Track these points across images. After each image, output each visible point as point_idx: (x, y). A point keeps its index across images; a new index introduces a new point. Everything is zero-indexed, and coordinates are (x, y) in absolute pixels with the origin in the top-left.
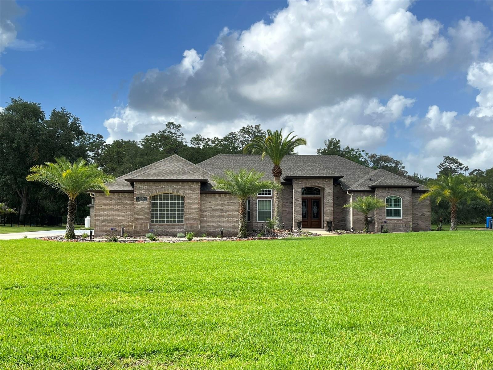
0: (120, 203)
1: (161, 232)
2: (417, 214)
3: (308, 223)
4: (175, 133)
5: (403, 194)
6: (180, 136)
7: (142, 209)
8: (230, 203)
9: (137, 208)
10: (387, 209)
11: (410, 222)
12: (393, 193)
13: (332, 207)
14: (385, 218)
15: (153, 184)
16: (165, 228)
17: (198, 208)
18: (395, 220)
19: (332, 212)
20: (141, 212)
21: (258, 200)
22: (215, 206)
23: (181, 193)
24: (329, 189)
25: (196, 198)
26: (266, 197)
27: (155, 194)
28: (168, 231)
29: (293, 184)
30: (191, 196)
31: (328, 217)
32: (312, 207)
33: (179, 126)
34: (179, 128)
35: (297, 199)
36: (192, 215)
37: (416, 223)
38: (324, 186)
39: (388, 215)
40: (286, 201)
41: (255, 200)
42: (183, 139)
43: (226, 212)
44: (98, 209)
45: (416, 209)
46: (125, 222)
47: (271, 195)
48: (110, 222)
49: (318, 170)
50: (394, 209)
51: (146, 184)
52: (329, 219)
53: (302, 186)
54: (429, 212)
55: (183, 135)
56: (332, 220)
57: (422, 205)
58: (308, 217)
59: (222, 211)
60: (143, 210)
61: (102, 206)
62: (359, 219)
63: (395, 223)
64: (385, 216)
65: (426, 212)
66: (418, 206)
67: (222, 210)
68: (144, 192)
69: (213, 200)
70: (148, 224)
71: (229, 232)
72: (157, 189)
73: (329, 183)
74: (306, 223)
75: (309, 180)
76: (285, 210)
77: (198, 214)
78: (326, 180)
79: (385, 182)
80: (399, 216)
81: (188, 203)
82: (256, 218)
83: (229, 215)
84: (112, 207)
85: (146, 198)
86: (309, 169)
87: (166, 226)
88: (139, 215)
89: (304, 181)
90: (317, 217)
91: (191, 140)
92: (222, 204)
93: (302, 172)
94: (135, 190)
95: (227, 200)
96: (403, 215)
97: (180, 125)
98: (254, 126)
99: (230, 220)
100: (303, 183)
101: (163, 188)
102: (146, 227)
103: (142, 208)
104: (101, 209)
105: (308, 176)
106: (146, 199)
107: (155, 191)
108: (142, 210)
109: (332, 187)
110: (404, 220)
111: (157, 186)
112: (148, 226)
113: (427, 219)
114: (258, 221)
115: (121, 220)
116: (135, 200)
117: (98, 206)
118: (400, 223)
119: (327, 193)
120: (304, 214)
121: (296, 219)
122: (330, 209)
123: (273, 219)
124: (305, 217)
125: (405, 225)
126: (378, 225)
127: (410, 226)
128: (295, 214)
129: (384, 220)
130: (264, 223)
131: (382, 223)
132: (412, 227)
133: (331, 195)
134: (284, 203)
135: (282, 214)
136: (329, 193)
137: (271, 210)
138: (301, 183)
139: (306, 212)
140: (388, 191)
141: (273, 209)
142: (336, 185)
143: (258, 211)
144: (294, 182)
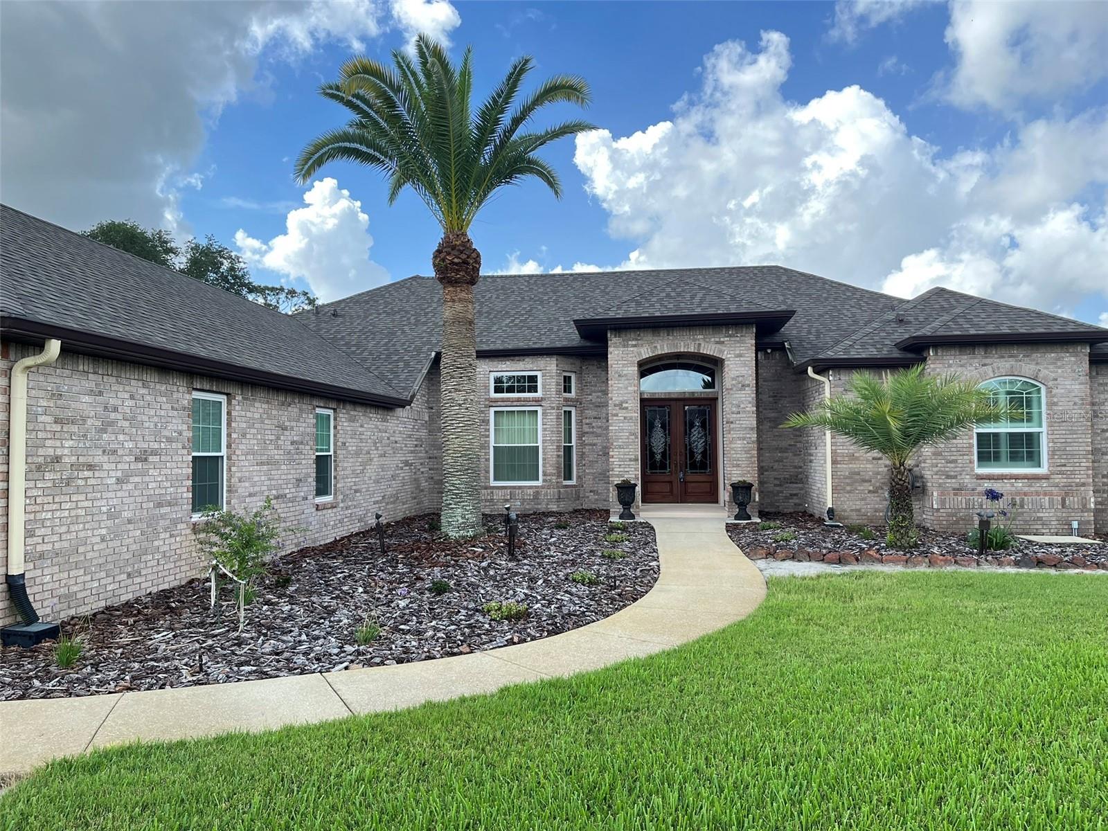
3: (671, 487)
5: (1051, 367)
10: (979, 435)
11: (1084, 485)
12: (1005, 365)
13: (752, 429)
14: (972, 470)
18: (1016, 477)
19: (751, 449)
21: (492, 410)
24: (739, 365)
26: (519, 400)
29: (610, 349)
31: (738, 466)
32: (687, 433)
38: (721, 352)
39: (984, 458)
40: (595, 413)
41: (482, 412)
47: (539, 394)
49: (700, 295)
50: (1011, 435)
52: (742, 475)
53: (638, 354)
56: (751, 477)
58: (673, 466)
62: (858, 473)
63: (1018, 493)
64: (971, 462)
73: (738, 342)
74: (667, 488)
75: (663, 333)
76: (590, 445)
78: (727, 330)
79: (969, 321)
80: (1034, 459)
82: (488, 472)
86: (668, 296)
89: (648, 336)
90: (703, 466)
93: (638, 304)
96: (1050, 458)
100: (641, 345)
105: (658, 314)
109: (751, 355)
110: (1057, 479)
114: (493, 483)
118: (1038, 494)
119: (733, 379)
120: (658, 457)
121: (618, 476)
122: (744, 439)
123: (545, 474)
124: (663, 466)
125: (1063, 501)
126: (943, 502)
127: (1084, 506)
128: (616, 455)
129: (967, 480)
130: (514, 487)
131: (958, 490)
132: (1092, 506)
133: (748, 385)
134: (588, 421)
135: (582, 456)
136: (741, 379)
137: (540, 444)
138: (635, 346)
139: (665, 449)
140: (986, 357)
141: (544, 442)
142: (769, 351)
143: (496, 448)
144: (610, 343)
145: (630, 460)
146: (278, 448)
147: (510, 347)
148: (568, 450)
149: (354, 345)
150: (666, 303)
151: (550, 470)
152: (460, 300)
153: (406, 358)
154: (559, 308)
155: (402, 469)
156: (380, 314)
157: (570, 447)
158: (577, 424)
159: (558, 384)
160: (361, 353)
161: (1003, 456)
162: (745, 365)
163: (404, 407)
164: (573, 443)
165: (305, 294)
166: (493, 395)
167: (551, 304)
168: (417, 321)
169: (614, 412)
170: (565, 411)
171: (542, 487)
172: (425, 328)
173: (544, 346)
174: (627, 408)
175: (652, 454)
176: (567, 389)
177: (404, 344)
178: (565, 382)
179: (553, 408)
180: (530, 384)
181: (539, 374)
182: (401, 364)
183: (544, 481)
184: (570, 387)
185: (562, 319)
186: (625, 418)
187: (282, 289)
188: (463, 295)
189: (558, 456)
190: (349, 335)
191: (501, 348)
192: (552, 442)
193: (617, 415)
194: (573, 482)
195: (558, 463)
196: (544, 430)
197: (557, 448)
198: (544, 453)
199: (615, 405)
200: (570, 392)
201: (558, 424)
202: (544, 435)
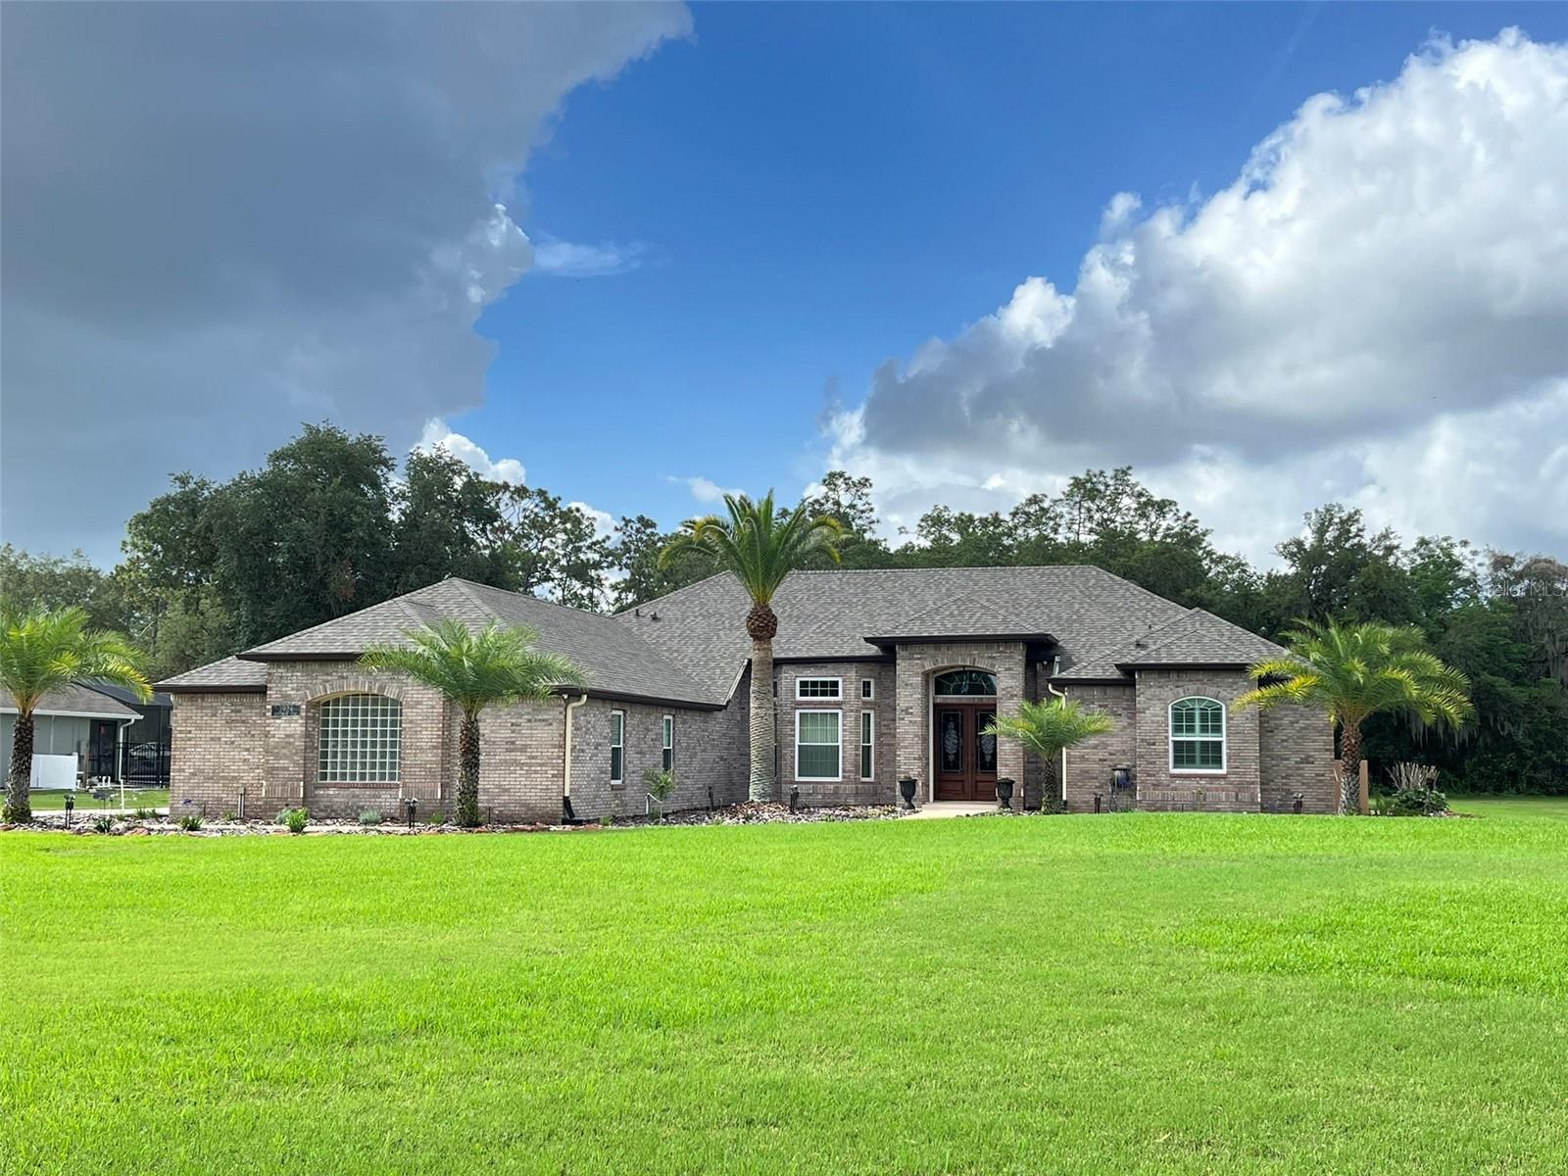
0: (237, 721)
1: (343, 807)
2: (1287, 759)
3: (963, 785)
4: (852, 506)
5: (1229, 690)
6: (863, 512)
7: (287, 740)
8: (536, 720)
9: (274, 736)
10: (1175, 742)
11: (1253, 783)
12: (1193, 687)
14: (1168, 769)
15: (316, 666)
16: (354, 797)
17: (438, 736)
18: (1201, 777)
19: (1018, 751)
20: (283, 748)
21: (798, 712)
22: (492, 732)
23: (391, 692)
24: (1008, 676)
25: (433, 707)
26: (821, 703)
27: (320, 693)
28: (361, 804)
29: (898, 662)
30: (419, 703)
31: (1007, 766)
32: (978, 735)
33: (865, 482)
34: (865, 491)
35: (908, 708)
36: (422, 757)
37: (1283, 790)
38: (993, 666)
39: (1179, 761)
40: (887, 716)
41: (789, 714)
42: (874, 522)
43: (524, 749)
44: (182, 739)
45: (1283, 741)
46: (248, 778)
47: (839, 698)
48: (212, 778)
49: (978, 614)
50: (1202, 742)
51: (299, 666)
53: (923, 667)
54: (1327, 750)
55: (872, 510)
57: (1304, 728)
58: (965, 767)
59: (511, 745)
60: (289, 743)
61: (190, 732)
62: (1087, 772)
63: (1202, 788)
64: (1167, 763)
65: (1316, 750)
66: (1290, 732)
67: (513, 743)
68: (293, 689)
69: (487, 714)
70: (302, 784)
71: (531, 809)
72: (328, 681)
73: (1008, 657)
74: (958, 786)
75: (944, 648)
76: (888, 745)
77: (436, 755)
78: (998, 647)
80: (1218, 762)
81: (411, 722)
82: (794, 769)
83: (533, 758)
84: (216, 733)
85: (299, 707)
87: (357, 791)
88: (277, 757)
89: (930, 650)
91: (919, 526)
92: (512, 725)
93: (923, 621)
94: (269, 685)
95: (528, 713)
96: (1228, 762)
97: (867, 480)
98: (1109, 473)
99: (536, 772)
100: (925, 659)
101: (342, 677)
102: (294, 790)
103: (287, 736)
104: (190, 739)
105: (936, 634)
106: (297, 710)
107: (321, 687)
108: (287, 742)
109: (1019, 670)
110: (1232, 778)
111: (327, 674)
112: (302, 789)
113: (1323, 775)
114: (798, 779)
115: (239, 772)
116: (269, 714)
117: (181, 732)
118: (1217, 789)
119: (1003, 689)
120: (951, 758)
121: (903, 772)
122: (1012, 742)
123: (844, 771)
124: (956, 766)
125: (1237, 795)
126: (1144, 795)
127: (1253, 800)
128: (902, 756)
129: (1163, 777)
130: (817, 783)
131: (1156, 786)
132: (1259, 800)
133: (1016, 695)
134: (886, 723)
135: (879, 755)
136: (1009, 689)
137: (840, 743)
138: (919, 659)
139: (958, 751)
140: (1178, 681)
141: (843, 741)
142: (1045, 663)
143: (799, 746)
144: (898, 656)
145: (915, 759)
146: (645, 743)
147: (814, 655)
148: (867, 750)
149: (676, 651)
150: (946, 622)
151: (849, 767)
152: (763, 649)
153: (722, 665)
154: (866, 612)
155: (718, 763)
156: (696, 617)
157: (870, 747)
158: (876, 725)
159: (857, 689)
160: (682, 660)
161: (1198, 760)
162: (1013, 678)
163: (721, 710)
164: (872, 743)
165: (542, 493)
166: (799, 698)
167: (860, 607)
168: (732, 625)
169: (901, 716)
170: (864, 714)
171: (841, 783)
172: (738, 633)
173: (845, 655)
174: (911, 713)
175: (946, 755)
176: (867, 693)
177: (720, 650)
178: (864, 687)
179: (852, 711)
180: (831, 688)
181: (840, 680)
182: (718, 671)
183: (844, 777)
184: (869, 692)
185: (866, 625)
186: (910, 722)
187: (506, 486)
188: (766, 646)
189: (857, 755)
190: (670, 639)
191: (806, 656)
192: (850, 742)
193: (903, 719)
194: (872, 779)
195: (857, 761)
196: (844, 730)
197: (857, 748)
198: (844, 752)
199: (902, 711)
200: (869, 696)
201: (858, 726)
202: (844, 736)
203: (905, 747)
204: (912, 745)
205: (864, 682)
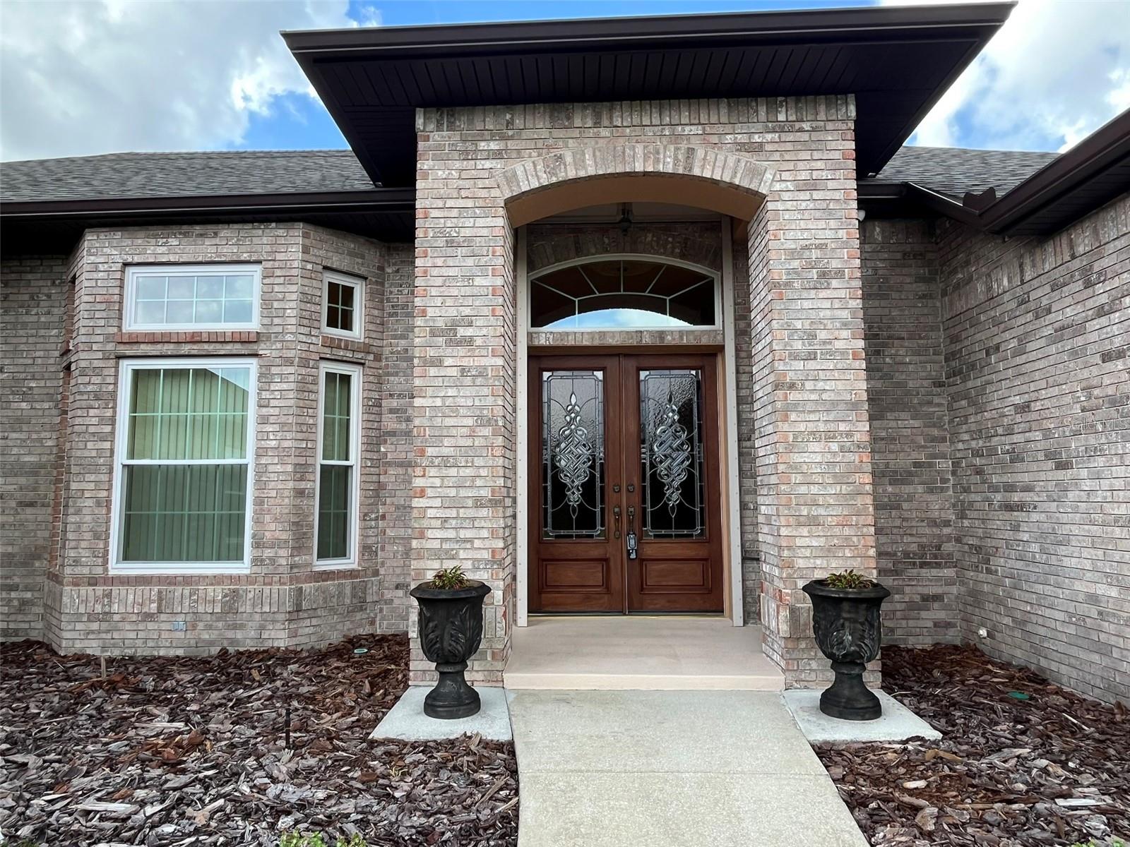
3: (607, 571)
13: (854, 406)
21: (127, 368)
24: (808, 212)
35: (452, 327)
38: (757, 172)
41: (98, 371)
47: (253, 324)
52: (829, 552)
58: (611, 519)
73: (807, 146)
75: (581, 117)
78: (773, 110)
82: (104, 536)
89: (537, 128)
90: (685, 518)
109: (845, 187)
114: (117, 568)
119: (793, 254)
120: (574, 497)
121: (437, 555)
122: (830, 436)
123: (257, 545)
124: (586, 520)
130: (171, 581)
133: (839, 274)
134: (394, 403)
135: (376, 492)
136: (815, 254)
137: (249, 459)
138: (497, 155)
139: (592, 476)
141: (261, 452)
143: (130, 469)
144: (421, 145)
145: (478, 503)
148: (335, 481)
151: (275, 531)
157: (346, 470)
158: (366, 409)
159: (306, 298)
162: (828, 213)
164: (355, 457)
166: (131, 326)
169: (431, 352)
170: (330, 374)
171: (250, 579)
174: (469, 341)
175: (560, 489)
176: (338, 318)
178: (332, 299)
179: (288, 362)
181: (257, 273)
183: (257, 561)
184: (348, 314)
186: (464, 371)
189: (300, 493)
192: (281, 453)
193: (438, 362)
194: (352, 561)
195: (303, 511)
196: (263, 420)
197: (301, 471)
198: (261, 484)
199: (434, 333)
200: (347, 325)
201: (306, 406)
202: (262, 436)
203: (446, 462)
204: (469, 453)
205: (333, 287)
